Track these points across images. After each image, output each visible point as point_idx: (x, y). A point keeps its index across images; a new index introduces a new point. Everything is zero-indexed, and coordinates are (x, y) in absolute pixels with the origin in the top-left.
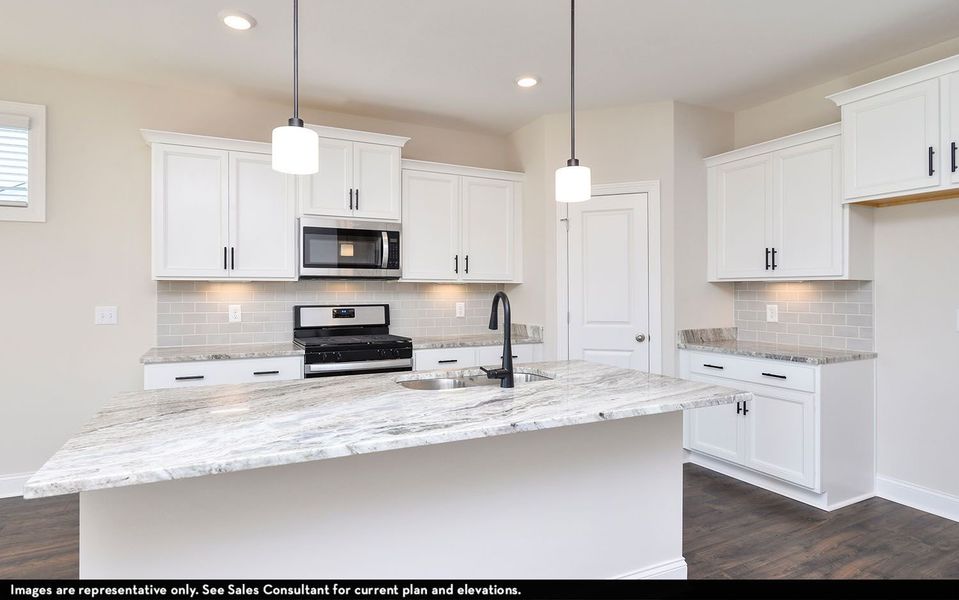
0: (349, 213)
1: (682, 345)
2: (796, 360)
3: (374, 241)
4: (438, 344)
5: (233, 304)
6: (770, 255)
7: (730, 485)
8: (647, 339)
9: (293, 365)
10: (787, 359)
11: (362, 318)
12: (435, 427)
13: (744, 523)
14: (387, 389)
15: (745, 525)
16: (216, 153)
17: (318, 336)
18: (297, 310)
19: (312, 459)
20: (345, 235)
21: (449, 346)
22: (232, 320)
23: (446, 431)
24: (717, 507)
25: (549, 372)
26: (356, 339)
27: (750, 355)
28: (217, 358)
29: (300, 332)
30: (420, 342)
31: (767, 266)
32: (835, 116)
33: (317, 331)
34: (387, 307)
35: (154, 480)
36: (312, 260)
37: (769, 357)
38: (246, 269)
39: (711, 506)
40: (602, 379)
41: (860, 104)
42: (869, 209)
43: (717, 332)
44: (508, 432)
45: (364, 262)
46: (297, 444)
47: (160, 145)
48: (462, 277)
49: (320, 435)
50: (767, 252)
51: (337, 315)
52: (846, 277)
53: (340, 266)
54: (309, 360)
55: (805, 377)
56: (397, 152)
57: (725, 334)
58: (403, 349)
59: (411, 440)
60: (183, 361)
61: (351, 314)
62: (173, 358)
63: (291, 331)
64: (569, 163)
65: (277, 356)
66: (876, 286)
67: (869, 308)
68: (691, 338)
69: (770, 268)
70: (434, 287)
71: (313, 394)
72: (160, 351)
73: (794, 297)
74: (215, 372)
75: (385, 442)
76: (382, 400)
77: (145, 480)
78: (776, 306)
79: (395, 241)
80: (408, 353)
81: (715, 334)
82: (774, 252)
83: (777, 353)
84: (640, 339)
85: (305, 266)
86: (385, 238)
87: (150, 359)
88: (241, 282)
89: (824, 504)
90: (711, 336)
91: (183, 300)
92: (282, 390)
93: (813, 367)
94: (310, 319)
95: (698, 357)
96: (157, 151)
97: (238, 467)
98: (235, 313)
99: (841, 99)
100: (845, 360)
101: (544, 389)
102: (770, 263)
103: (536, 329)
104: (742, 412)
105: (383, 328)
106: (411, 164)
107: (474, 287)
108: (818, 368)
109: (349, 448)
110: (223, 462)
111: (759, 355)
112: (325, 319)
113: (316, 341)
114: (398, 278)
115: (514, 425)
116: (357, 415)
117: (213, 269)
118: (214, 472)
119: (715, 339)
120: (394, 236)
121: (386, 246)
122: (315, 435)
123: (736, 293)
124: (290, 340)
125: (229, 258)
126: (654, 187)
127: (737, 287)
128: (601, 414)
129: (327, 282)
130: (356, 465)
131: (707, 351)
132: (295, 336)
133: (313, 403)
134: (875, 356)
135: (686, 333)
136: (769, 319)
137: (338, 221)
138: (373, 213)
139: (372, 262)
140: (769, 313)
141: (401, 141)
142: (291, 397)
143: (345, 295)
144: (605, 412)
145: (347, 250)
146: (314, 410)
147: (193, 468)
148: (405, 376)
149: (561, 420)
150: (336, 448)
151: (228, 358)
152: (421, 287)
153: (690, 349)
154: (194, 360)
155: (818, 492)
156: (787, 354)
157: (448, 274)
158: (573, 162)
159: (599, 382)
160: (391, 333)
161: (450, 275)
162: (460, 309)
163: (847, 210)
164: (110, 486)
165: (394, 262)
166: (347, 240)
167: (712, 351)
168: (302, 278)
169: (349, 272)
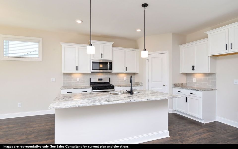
0: (101, 58)
1: (173, 87)
2: (197, 90)
3: (107, 64)
4: (120, 86)
5: (78, 77)
6: (193, 67)
7: (183, 118)
8: (166, 85)
9: (90, 90)
10: (195, 90)
11: (104, 81)
12: (116, 101)
13: (185, 125)
14: (108, 94)
15: (185, 126)
16: (74, 47)
17: (95, 84)
18: (91, 79)
19: (94, 105)
20: (101, 63)
21: (122, 87)
22: (77, 81)
23: (118, 101)
24: (179, 122)
25: (141, 92)
26: (103, 85)
27: (188, 89)
28: (75, 88)
29: (91, 84)
30: (116, 86)
31: (192, 70)
32: (206, 37)
33: (95, 83)
34: (109, 78)
35: (68, 107)
36: (94, 69)
37: (192, 90)
38: (80, 70)
39: (178, 121)
40: (152, 93)
41: (212, 34)
42: (215, 57)
43: (182, 84)
44: (129, 102)
45: (105, 69)
46: (91, 103)
47: (63, 45)
48: (125, 72)
49: (95, 101)
50: (192, 66)
51: (99, 80)
52: (209, 72)
53: (100, 70)
54: (93, 89)
55: (199, 94)
56: (111, 45)
57: (184, 85)
58: (112, 87)
59: (111, 103)
60: (68, 89)
61: (102, 80)
62: (66, 88)
63: (89, 83)
64: (144, 50)
65: (86, 88)
66: (217, 74)
67: (215, 79)
68: (176, 85)
69: (193, 70)
70: (120, 74)
71: (94, 95)
72: (63, 87)
73: (199, 76)
74: (74, 91)
75: (106, 103)
76: (107, 96)
77: (67, 107)
78: (195, 78)
79: (111, 64)
80: (113, 88)
81: (181, 85)
82: (194, 66)
83: (193, 89)
84: (164, 86)
85: (92, 70)
86: (109, 63)
87: (62, 88)
88: (79, 73)
89: (203, 122)
90: (180, 85)
91: (68, 76)
92: (88, 94)
93: (201, 92)
94: (93, 81)
95: (177, 90)
96: (63, 46)
97: (81, 106)
98: (78, 79)
99: (208, 33)
100: (209, 90)
101: (139, 95)
102: (193, 69)
103: (141, 83)
104: (186, 102)
105: (109, 83)
106: (114, 48)
107: (128, 74)
108: (202, 92)
109: (100, 104)
110: (79, 105)
111: (189, 89)
112: (96, 81)
113: (94, 85)
114: (111, 72)
115: (130, 101)
116: (102, 98)
117: (74, 70)
118: (77, 106)
119: (182, 86)
120: (111, 63)
121: (109, 66)
122: (94, 101)
123: (187, 75)
124: (89, 85)
125: (77, 68)
126: (167, 52)
127: (187, 74)
128: (148, 99)
129: (97, 73)
130: (101, 106)
131: (179, 88)
132: (90, 84)
133: (94, 96)
134: (216, 90)
135: (174, 84)
136: (194, 81)
137: (99, 60)
138: (106, 58)
139: (106, 69)
140: (194, 80)
141: (112, 43)
142: (90, 96)
143: (100, 76)
144: (149, 99)
145: (101, 66)
146: (94, 98)
147: (74, 106)
148: (112, 92)
149: (140, 100)
150: (98, 104)
151: (77, 88)
152: (117, 74)
153: (175, 88)
154: (70, 89)
155: (202, 119)
156: (195, 89)
157: (123, 71)
158: (145, 50)
159: (150, 94)
160: (110, 84)
161: (123, 72)
162: (125, 79)
163: (209, 57)
164: (61, 108)
165: (111, 69)
166: (101, 64)
167: (180, 88)
168: (91, 72)
169: (102, 71)
